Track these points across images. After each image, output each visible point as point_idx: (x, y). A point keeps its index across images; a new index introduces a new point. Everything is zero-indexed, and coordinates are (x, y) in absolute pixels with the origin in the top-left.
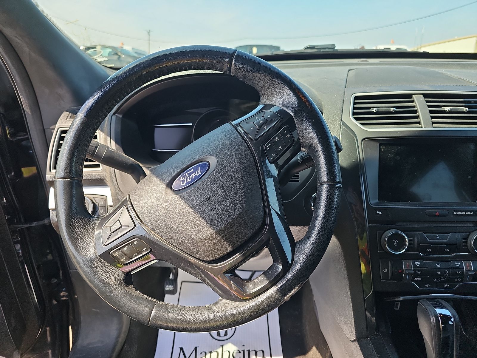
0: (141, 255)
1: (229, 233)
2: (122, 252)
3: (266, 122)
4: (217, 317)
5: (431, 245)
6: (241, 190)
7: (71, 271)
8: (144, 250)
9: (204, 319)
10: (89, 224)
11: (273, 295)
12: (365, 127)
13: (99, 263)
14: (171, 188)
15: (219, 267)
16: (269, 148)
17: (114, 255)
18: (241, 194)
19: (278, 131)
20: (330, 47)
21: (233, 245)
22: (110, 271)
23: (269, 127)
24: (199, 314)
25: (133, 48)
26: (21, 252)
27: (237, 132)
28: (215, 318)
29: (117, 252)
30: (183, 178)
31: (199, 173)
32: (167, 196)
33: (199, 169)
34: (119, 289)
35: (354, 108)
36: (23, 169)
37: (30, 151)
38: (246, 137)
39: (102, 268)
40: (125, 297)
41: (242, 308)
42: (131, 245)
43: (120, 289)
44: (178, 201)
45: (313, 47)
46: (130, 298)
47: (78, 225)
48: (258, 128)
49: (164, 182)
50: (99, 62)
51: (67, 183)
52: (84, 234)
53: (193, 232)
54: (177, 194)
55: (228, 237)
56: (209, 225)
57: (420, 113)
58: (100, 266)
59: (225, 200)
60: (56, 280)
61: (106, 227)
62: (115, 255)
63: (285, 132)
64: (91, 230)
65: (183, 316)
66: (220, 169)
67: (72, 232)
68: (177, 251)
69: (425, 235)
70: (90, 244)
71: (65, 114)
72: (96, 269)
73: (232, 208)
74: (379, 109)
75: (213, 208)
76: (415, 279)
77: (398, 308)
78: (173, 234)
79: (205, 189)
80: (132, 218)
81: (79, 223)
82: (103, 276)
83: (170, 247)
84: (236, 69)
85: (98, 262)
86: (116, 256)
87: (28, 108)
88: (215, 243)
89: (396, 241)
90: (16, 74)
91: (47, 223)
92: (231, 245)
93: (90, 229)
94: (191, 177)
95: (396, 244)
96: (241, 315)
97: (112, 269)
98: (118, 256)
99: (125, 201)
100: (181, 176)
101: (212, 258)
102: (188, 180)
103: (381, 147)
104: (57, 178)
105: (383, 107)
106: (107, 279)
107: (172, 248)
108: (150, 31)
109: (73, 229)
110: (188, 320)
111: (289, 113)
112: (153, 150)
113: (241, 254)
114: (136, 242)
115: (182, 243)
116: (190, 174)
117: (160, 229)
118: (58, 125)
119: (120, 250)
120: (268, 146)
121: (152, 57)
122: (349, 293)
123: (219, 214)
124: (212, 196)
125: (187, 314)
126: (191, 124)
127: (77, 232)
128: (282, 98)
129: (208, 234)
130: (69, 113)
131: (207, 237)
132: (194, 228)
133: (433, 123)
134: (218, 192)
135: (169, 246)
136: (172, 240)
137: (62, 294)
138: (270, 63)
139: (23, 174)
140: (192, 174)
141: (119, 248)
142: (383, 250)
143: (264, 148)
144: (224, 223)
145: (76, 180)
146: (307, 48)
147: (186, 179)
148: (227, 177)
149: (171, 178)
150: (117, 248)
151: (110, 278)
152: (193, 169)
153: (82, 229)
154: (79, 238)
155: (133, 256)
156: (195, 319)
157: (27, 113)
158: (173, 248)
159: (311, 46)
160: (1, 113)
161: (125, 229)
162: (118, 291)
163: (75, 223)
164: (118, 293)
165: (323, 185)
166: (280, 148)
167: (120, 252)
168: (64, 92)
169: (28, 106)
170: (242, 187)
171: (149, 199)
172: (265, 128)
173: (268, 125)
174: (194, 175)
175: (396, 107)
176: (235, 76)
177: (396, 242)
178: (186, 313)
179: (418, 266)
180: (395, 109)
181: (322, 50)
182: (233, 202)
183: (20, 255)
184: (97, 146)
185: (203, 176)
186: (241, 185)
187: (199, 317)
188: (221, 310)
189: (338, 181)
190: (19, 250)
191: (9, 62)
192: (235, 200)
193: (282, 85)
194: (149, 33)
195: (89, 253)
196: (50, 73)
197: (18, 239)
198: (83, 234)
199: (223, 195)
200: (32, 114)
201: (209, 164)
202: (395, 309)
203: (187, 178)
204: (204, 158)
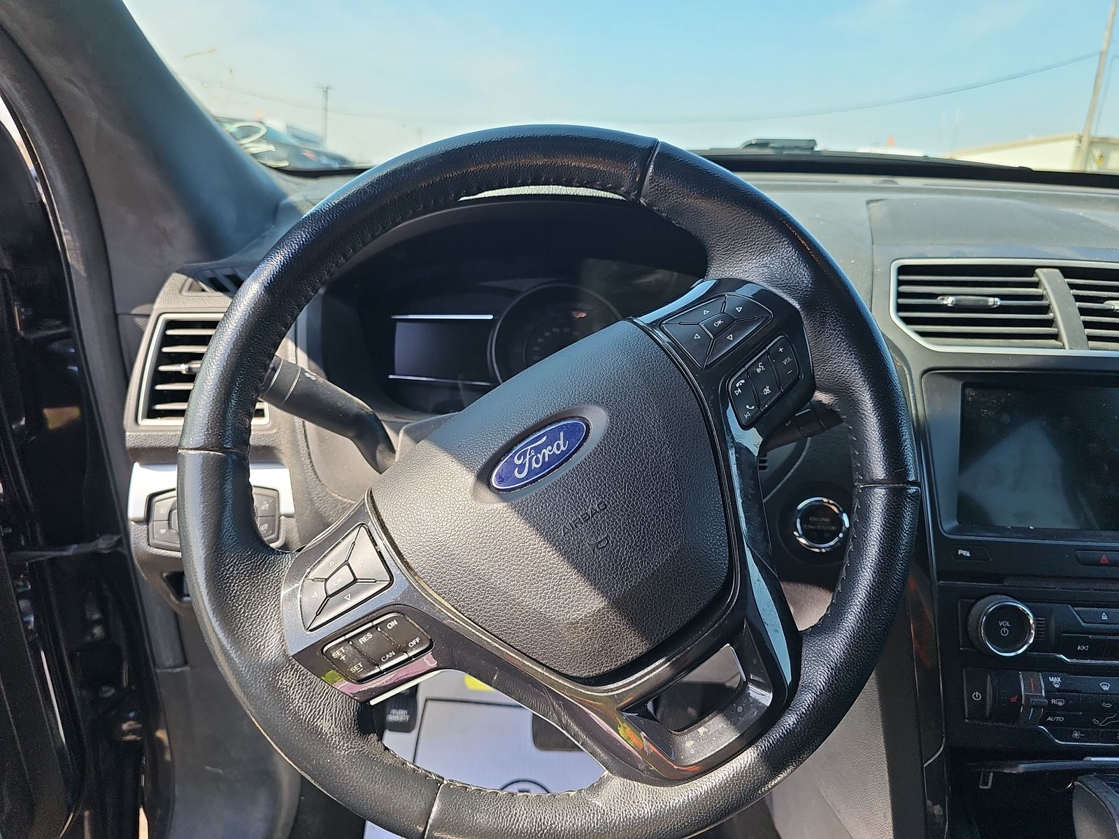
0: (405, 657)
1: (642, 607)
2: (355, 648)
3: (732, 323)
4: (604, 827)
5: (1090, 637)
6: (674, 496)
7: (158, 671)
8: (414, 643)
9: (569, 831)
10: (266, 569)
11: (751, 768)
12: (926, 341)
13: (293, 675)
14: (489, 485)
15: (610, 694)
16: (739, 391)
17: (333, 655)
18: (675, 506)
19: (764, 348)
20: (804, 145)
21: (651, 640)
22: (320, 698)
23: (740, 336)
24: (556, 816)
25: (288, 127)
26: (32, 619)
27: (657, 346)
28: (598, 829)
29: (342, 648)
30: (519, 459)
31: (562, 448)
32: (479, 506)
33: (562, 438)
34: (346, 745)
35: (900, 295)
36: (46, 411)
37: (70, 368)
38: (680, 360)
39: (302, 689)
40: (361, 769)
41: (668, 804)
42: (379, 629)
43: (348, 746)
44: (509, 519)
45: (763, 144)
46: (375, 770)
47: (237, 574)
48: (712, 336)
49: (469, 467)
50: (254, 155)
51: (214, 463)
52: (254, 597)
53: (548, 602)
54: (505, 500)
55: (639, 619)
56: (591, 585)
57: (1056, 313)
58: (296, 685)
59: (633, 521)
60: (113, 691)
61: (313, 580)
62: (335, 654)
63: (781, 350)
64: (271, 587)
65: (514, 821)
66: (618, 441)
67: (224, 591)
68: (502, 649)
69: (1074, 610)
70: (270, 625)
71: (176, 279)
72: (286, 691)
73: (650, 543)
74: (960, 300)
75: (601, 541)
76: (1049, 719)
77: (986, 784)
78: (494, 605)
79: (579, 490)
80: (383, 558)
81: (242, 569)
82: (302, 710)
83: (483, 637)
84: (657, 187)
85: (292, 672)
86: (338, 659)
87: (81, 260)
88: (607, 633)
89: (1005, 623)
90: (58, 174)
91: (103, 549)
92: (647, 638)
93: (269, 583)
94: (540, 457)
95: (1005, 632)
96: (666, 821)
97: (327, 693)
98: (343, 657)
99: (360, 511)
100: (515, 453)
101: (596, 670)
102: (534, 465)
103: (967, 391)
104: (188, 449)
105: (970, 295)
106: (314, 720)
107: (489, 640)
108: (328, 88)
109: (225, 583)
110: (527, 832)
111: (790, 303)
112: (391, 377)
113: (669, 661)
114: (394, 623)
115: (518, 629)
116: (538, 450)
117: (460, 590)
118: (159, 305)
119: (351, 643)
120: (737, 385)
121: (443, 149)
122: (883, 750)
123: (617, 556)
124: (598, 510)
125: (524, 816)
126: (490, 317)
127: (235, 593)
128: (772, 266)
129: (590, 609)
130: (185, 277)
131: (586, 616)
132: (551, 592)
133: (1090, 338)
134: (613, 498)
135: (481, 635)
136: (491, 621)
137: (125, 726)
138: (742, 177)
139: (47, 423)
140: (544, 450)
141: (347, 636)
142: (972, 646)
143: (728, 388)
144: (631, 581)
145: (235, 453)
146: (750, 145)
147: (527, 462)
148: (636, 460)
149: (488, 457)
150: (343, 639)
151: (321, 717)
152: (545, 437)
153: (248, 584)
154: (241, 608)
155: (384, 659)
156: (545, 831)
157: (77, 272)
158: (491, 641)
159: (759, 142)
160: (6, 271)
161: (366, 588)
162: (343, 752)
163: (230, 567)
164: (342, 757)
165: (875, 487)
166: (767, 391)
167: (349, 648)
168: (176, 225)
169: (79, 256)
170: (677, 488)
171: (432, 510)
172: (730, 337)
173: (736, 331)
174: (550, 451)
175: (1002, 297)
176: (650, 205)
177: (1006, 627)
178: (522, 813)
179: (1057, 686)
180: (999, 302)
181: (786, 152)
182: (654, 525)
183: (30, 627)
184: (276, 367)
185: (571, 456)
186: (673, 483)
187: (556, 823)
188: (613, 808)
189: (912, 478)
190: (27, 615)
191: (43, 144)
192: (660, 520)
193: (770, 233)
194: (326, 92)
195: (267, 649)
196: (147, 177)
197: (27, 587)
198: (250, 597)
199: (628, 506)
200: (89, 277)
201: (588, 426)
202: (981, 787)
203: (530, 459)
204: (572, 410)
